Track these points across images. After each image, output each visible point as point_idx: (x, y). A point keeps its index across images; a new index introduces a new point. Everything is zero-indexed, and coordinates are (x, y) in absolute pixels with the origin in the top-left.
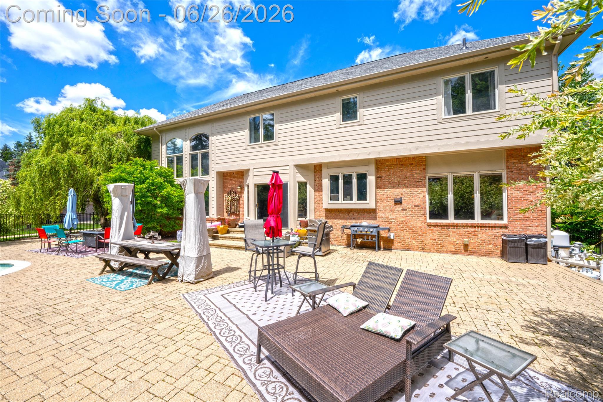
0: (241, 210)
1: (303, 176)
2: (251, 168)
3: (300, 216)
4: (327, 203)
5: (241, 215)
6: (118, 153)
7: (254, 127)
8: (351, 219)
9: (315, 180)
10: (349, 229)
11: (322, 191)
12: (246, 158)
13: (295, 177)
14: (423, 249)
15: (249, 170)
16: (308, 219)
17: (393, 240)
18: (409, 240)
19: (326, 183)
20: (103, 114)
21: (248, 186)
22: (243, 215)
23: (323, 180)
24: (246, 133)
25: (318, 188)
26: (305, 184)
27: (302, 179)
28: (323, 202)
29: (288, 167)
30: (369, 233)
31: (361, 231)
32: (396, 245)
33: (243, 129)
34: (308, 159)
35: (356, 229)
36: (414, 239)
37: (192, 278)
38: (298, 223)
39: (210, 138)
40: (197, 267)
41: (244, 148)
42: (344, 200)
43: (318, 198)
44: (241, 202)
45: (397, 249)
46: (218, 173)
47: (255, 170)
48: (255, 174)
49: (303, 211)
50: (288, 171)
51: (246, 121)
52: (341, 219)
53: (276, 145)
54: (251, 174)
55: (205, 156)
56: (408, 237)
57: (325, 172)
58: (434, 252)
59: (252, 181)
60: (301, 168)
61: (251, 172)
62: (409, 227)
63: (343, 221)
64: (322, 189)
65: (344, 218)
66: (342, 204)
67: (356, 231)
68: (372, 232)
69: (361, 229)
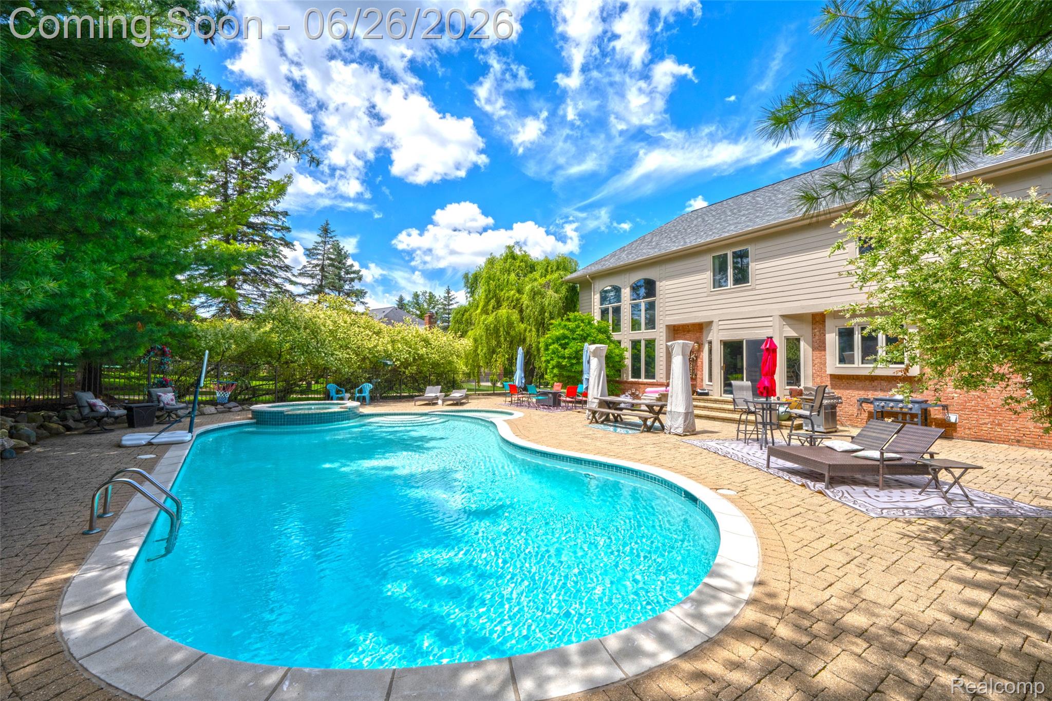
0: (699, 373)
1: (794, 329)
2: (716, 320)
3: (789, 384)
4: (833, 365)
5: (698, 380)
6: (551, 307)
7: (720, 267)
8: (876, 390)
9: (814, 335)
10: (871, 403)
11: (825, 350)
12: (709, 308)
13: (781, 332)
14: (1018, 441)
15: (712, 322)
16: (801, 387)
17: (955, 424)
18: (989, 426)
19: (832, 339)
20: (522, 261)
21: (710, 343)
22: (702, 380)
23: (827, 336)
24: (708, 276)
25: (819, 346)
26: (798, 340)
27: (793, 334)
28: (827, 365)
29: (771, 319)
30: (905, 410)
31: (892, 407)
32: (960, 431)
33: (702, 271)
34: (803, 307)
35: (883, 404)
36: (999, 425)
37: (680, 431)
38: (788, 393)
39: (657, 283)
40: (685, 421)
41: (705, 295)
42: (862, 363)
43: (818, 360)
44: (699, 363)
45: (963, 438)
46: (668, 327)
47: (720, 323)
48: (721, 327)
49: (794, 376)
50: (770, 324)
51: (708, 260)
52: (858, 389)
53: (752, 290)
54: (714, 327)
55: (651, 307)
56: (987, 421)
57: (829, 323)
58: (1043, 448)
59: (716, 336)
60: (791, 319)
61: (714, 325)
62: (987, 407)
63: (862, 392)
64: (825, 347)
65: (863, 389)
66: (858, 367)
67: (883, 407)
68: (911, 409)
69: (892, 404)
